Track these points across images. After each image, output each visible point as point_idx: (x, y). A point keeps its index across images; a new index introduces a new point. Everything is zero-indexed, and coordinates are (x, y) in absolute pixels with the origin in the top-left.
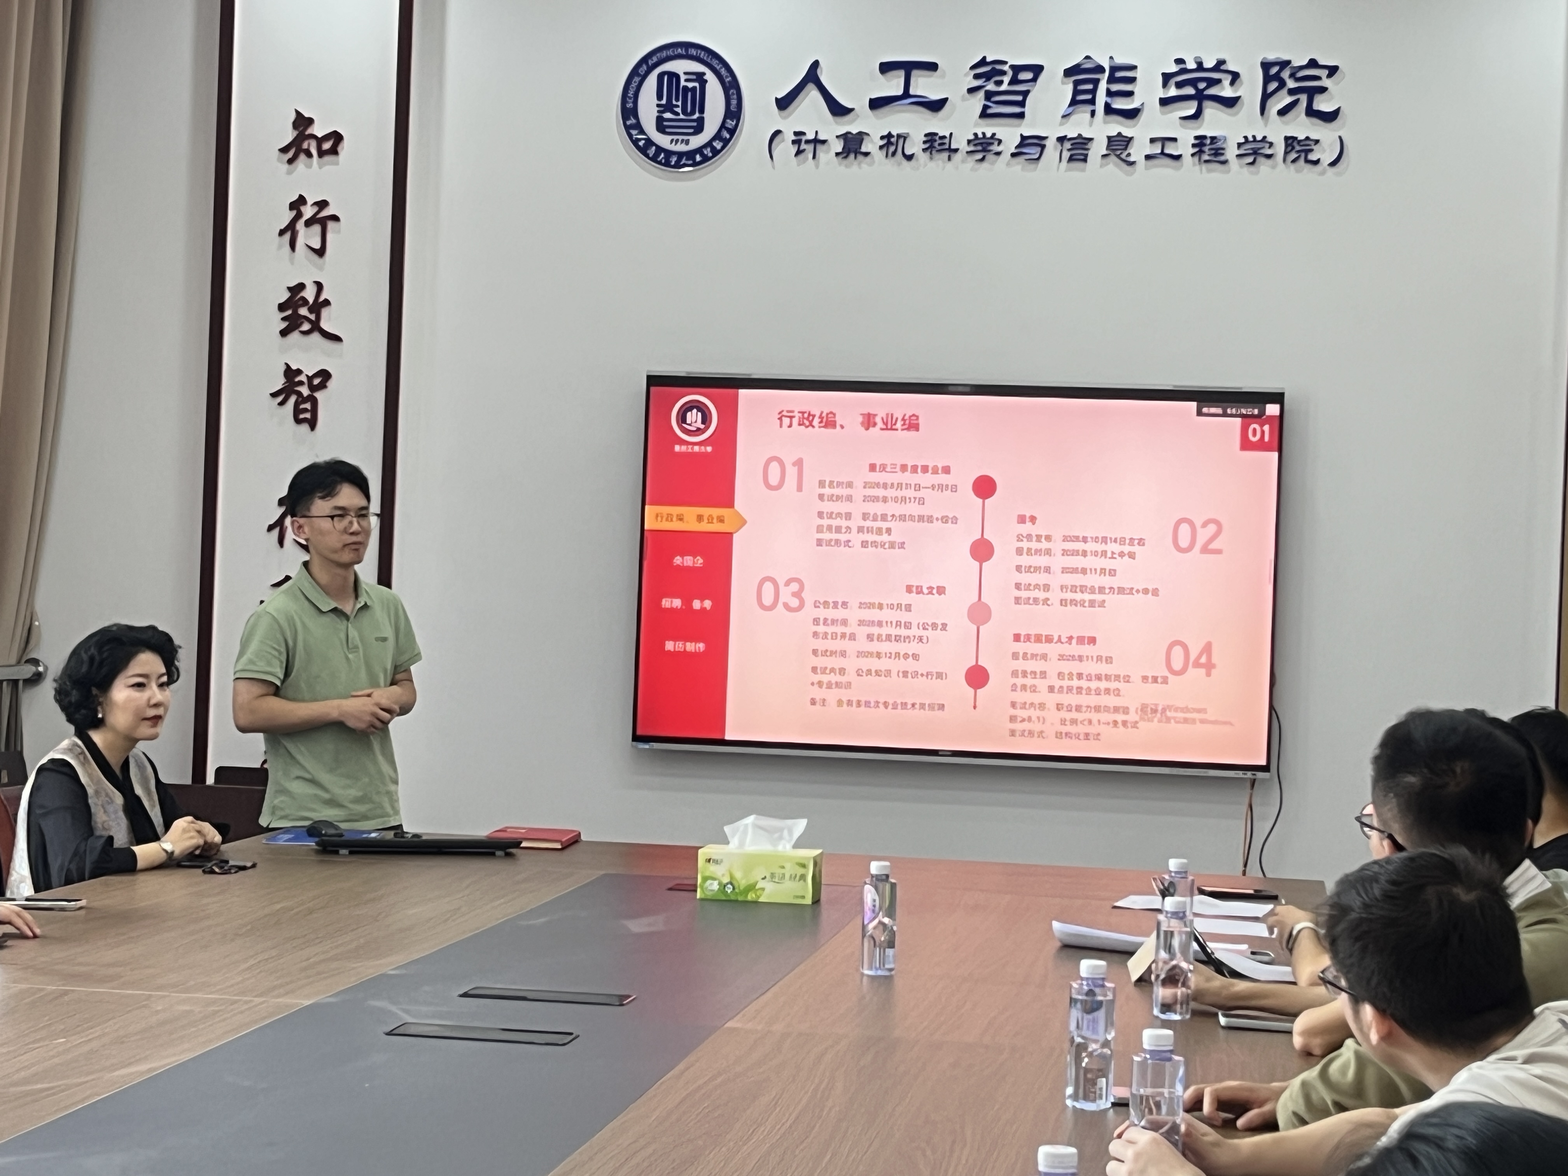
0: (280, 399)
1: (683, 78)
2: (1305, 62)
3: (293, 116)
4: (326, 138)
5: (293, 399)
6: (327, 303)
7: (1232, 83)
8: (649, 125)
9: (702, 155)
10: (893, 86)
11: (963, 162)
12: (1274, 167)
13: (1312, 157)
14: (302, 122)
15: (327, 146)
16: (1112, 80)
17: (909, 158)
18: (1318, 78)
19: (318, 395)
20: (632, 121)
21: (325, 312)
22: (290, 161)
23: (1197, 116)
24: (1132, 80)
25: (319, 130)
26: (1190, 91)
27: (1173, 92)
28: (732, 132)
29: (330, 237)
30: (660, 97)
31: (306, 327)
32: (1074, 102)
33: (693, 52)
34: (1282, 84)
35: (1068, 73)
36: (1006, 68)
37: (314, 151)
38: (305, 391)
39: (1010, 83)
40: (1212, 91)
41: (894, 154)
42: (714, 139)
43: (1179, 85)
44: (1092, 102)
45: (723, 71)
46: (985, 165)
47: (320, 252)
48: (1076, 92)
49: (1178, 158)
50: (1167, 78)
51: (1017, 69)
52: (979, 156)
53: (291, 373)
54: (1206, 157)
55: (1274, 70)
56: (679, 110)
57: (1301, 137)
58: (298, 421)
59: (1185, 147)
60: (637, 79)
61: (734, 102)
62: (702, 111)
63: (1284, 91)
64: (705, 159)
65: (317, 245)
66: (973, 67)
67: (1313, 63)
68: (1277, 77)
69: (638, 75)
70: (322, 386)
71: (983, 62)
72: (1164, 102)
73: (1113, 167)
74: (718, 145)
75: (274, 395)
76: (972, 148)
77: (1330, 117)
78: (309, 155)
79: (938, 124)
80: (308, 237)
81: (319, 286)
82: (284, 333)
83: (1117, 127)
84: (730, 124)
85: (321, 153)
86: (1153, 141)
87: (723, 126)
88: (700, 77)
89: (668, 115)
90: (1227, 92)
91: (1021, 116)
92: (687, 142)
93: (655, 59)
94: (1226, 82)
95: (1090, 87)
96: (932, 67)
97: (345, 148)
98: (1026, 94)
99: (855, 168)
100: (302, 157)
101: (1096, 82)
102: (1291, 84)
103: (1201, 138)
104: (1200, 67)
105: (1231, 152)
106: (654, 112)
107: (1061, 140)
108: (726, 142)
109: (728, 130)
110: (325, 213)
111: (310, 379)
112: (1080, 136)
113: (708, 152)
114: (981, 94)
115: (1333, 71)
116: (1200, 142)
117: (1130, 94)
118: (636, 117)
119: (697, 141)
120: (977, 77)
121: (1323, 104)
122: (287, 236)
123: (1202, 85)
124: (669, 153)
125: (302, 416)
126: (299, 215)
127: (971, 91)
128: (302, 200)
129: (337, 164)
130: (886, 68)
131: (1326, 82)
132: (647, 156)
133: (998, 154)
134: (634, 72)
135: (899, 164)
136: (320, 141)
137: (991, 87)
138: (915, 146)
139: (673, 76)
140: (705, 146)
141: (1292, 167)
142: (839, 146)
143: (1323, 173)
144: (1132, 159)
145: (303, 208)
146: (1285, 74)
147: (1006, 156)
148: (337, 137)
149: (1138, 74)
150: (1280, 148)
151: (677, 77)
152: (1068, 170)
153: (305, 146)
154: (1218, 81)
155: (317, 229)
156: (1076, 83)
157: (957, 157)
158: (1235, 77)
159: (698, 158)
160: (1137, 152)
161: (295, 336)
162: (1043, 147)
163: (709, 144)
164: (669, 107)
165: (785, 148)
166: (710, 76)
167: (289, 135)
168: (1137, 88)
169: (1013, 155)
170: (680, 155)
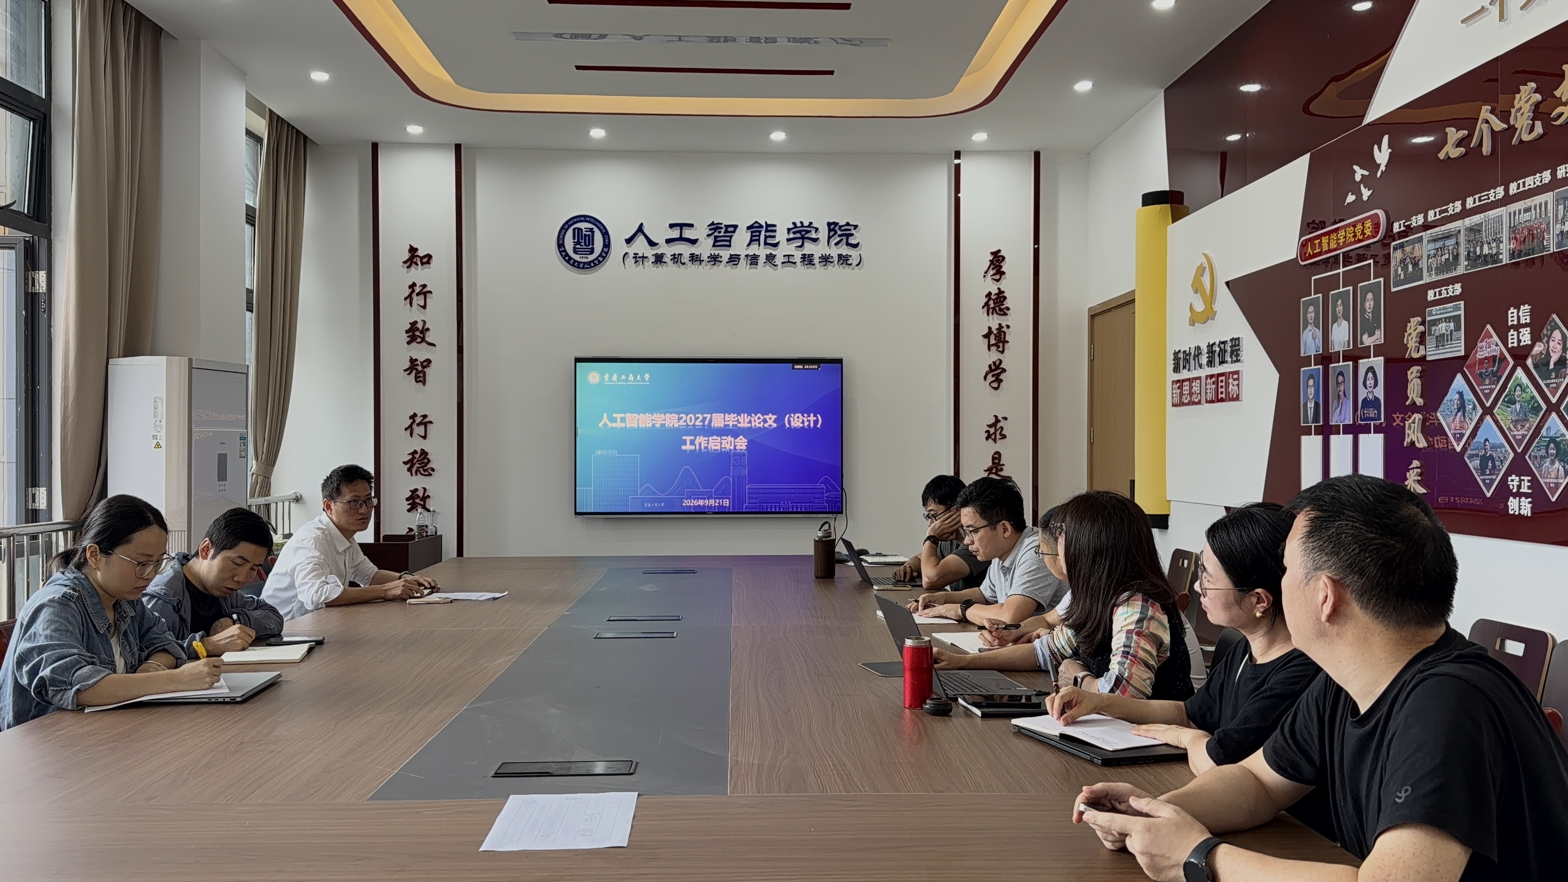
0: (408, 372)
1: (584, 230)
2: (844, 223)
3: (408, 247)
4: (425, 257)
5: (414, 372)
6: (428, 329)
7: (816, 232)
8: (570, 251)
9: (594, 263)
10: (675, 234)
11: (706, 265)
12: (834, 267)
13: (849, 262)
14: (413, 250)
15: (425, 260)
16: (767, 231)
17: (683, 264)
18: (850, 230)
19: (425, 370)
20: (562, 249)
21: (427, 334)
22: (408, 267)
23: (801, 246)
24: (775, 231)
25: (421, 253)
26: (798, 235)
27: (792, 236)
28: (607, 253)
29: (428, 300)
30: (574, 238)
31: (419, 340)
32: (751, 241)
33: (588, 219)
34: (836, 232)
35: (748, 228)
36: (722, 226)
37: (419, 263)
38: (420, 368)
39: (725, 233)
40: (807, 236)
41: (677, 262)
42: (599, 256)
43: (794, 233)
44: (759, 240)
45: (602, 227)
46: (715, 266)
47: (424, 307)
48: (752, 236)
49: (795, 263)
50: (789, 230)
51: (727, 226)
52: (713, 263)
53: (413, 361)
54: (806, 263)
55: (832, 227)
56: (583, 244)
57: (844, 254)
58: (417, 382)
59: (797, 259)
60: (564, 231)
61: (607, 241)
62: (593, 244)
63: (837, 235)
64: (595, 265)
65: (422, 304)
66: (709, 226)
67: (848, 224)
68: (834, 230)
69: (564, 229)
70: (428, 366)
71: (713, 224)
72: (788, 240)
73: (768, 268)
74: (601, 259)
75: (405, 370)
76: (709, 260)
77: (855, 246)
78: (417, 264)
79: (695, 250)
80: (418, 300)
81: (424, 322)
82: (409, 343)
83: (769, 251)
84: (606, 250)
85: (422, 264)
86: (784, 256)
87: (602, 251)
88: (591, 230)
89: (578, 246)
90: (814, 236)
91: (730, 246)
92: (587, 258)
93: (571, 222)
94: (813, 232)
95: (758, 234)
96: (691, 226)
97: (434, 261)
98: (731, 237)
99: (661, 269)
100: (414, 265)
101: (760, 232)
102: (839, 232)
103: (804, 255)
104: (802, 226)
105: (816, 260)
106: (572, 245)
107: (747, 256)
108: (604, 258)
109: (605, 253)
110: (425, 290)
111: (422, 363)
112: (754, 254)
113: (596, 262)
114: (713, 237)
115: (856, 227)
116: (804, 257)
117: (774, 237)
118: (564, 247)
119: (591, 258)
120: (710, 230)
121: (852, 241)
122: (408, 300)
123: (803, 233)
124: (579, 263)
125: (418, 379)
126: (413, 291)
127: (708, 235)
128: (414, 285)
129: (430, 268)
130: (672, 226)
131: (853, 232)
132: (570, 264)
133: (721, 262)
134: (562, 228)
135: (679, 267)
136: (422, 258)
137: (716, 234)
138: (686, 258)
139: (579, 229)
140: (595, 259)
141: (841, 266)
142: (653, 259)
143: (853, 269)
144: (776, 264)
145: (415, 288)
146: (837, 228)
147: (724, 263)
148: (429, 257)
149: (777, 228)
150: (836, 259)
151: (582, 230)
152: (750, 268)
153: (415, 260)
154: (810, 231)
155: (422, 297)
156: (752, 232)
157: (703, 263)
158: (817, 229)
159: (592, 265)
160: (779, 260)
161: (414, 344)
162: (739, 259)
163: (597, 259)
164: (578, 243)
165: (630, 260)
166: (596, 230)
167: (407, 256)
168: (777, 234)
169: (727, 262)
170: (584, 263)
